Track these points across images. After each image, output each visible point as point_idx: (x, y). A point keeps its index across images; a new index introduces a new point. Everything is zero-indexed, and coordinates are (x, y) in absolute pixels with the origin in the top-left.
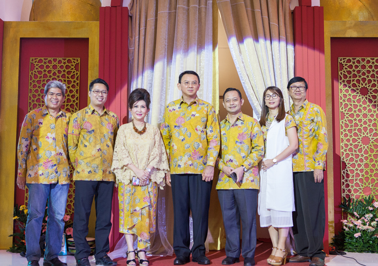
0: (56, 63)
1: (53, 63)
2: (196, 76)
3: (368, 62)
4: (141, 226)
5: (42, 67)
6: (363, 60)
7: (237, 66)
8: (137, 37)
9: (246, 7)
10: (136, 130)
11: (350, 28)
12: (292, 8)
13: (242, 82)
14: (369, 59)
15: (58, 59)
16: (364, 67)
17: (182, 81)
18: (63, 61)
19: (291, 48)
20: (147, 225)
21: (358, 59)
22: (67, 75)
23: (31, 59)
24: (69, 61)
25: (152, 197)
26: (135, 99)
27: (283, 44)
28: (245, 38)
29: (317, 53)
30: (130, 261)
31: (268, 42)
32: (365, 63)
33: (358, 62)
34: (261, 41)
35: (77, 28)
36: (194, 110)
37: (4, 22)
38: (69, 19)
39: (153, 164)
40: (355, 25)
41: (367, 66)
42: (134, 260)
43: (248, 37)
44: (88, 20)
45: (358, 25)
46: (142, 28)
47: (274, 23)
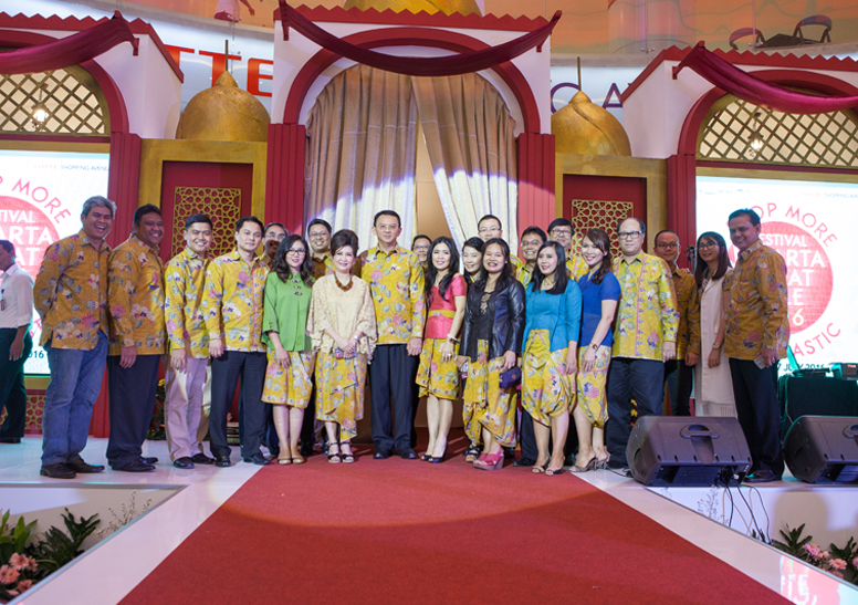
0: (209, 195)
1: (206, 195)
2: (395, 218)
3: (609, 207)
4: (344, 410)
5: (190, 199)
6: (603, 204)
7: (444, 206)
8: (316, 165)
9: (458, 130)
10: (339, 285)
11: (587, 163)
12: (516, 135)
13: (450, 226)
14: (610, 203)
15: (212, 190)
16: (603, 213)
17: (377, 224)
18: (218, 193)
19: (513, 185)
20: (352, 410)
21: (596, 202)
22: (223, 211)
23: (177, 188)
24: (227, 193)
25: (359, 372)
26: (340, 243)
27: (503, 180)
28: (456, 170)
29: (545, 193)
30: (332, 456)
31: (485, 177)
32: (604, 208)
33: (596, 206)
34: (476, 175)
35: (238, 151)
36: (393, 261)
37: (141, 139)
38: (228, 137)
39: (361, 328)
40: (594, 160)
41: (607, 211)
42: (337, 455)
43: (460, 169)
44: (252, 140)
45: (597, 160)
46: (323, 153)
47: (493, 153)
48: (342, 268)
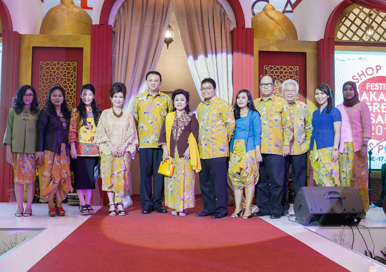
0: (59, 66)
1: (57, 66)
3: (285, 69)
4: (118, 185)
5: (48, 68)
6: (281, 68)
7: (191, 70)
8: (118, 47)
9: (198, 27)
10: (115, 114)
11: (272, 44)
12: (232, 29)
13: (194, 81)
14: (285, 67)
15: (61, 63)
16: (281, 73)
17: (148, 79)
18: (64, 64)
19: (230, 56)
20: (123, 185)
21: (277, 67)
22: (67, 75)
23: (41, 62)
24: (69, 65)
25: (126, 164)
26: (115, 91)
27: (224, 54)
30: (111, 212)
31: (214, 55)
32: (282, 70)
33: (278, 69)
35: (74, 40)
36: (158, 101)
37: (20, 35)
38: (69, 33)
39: (129, 140)
40: (276, 42)
41: (284, 72)
42: (114, 211)
44: (83, 34)
45: (278, 42)
46: (122, 41)
47: (218, 39)
48: (117, 105)
